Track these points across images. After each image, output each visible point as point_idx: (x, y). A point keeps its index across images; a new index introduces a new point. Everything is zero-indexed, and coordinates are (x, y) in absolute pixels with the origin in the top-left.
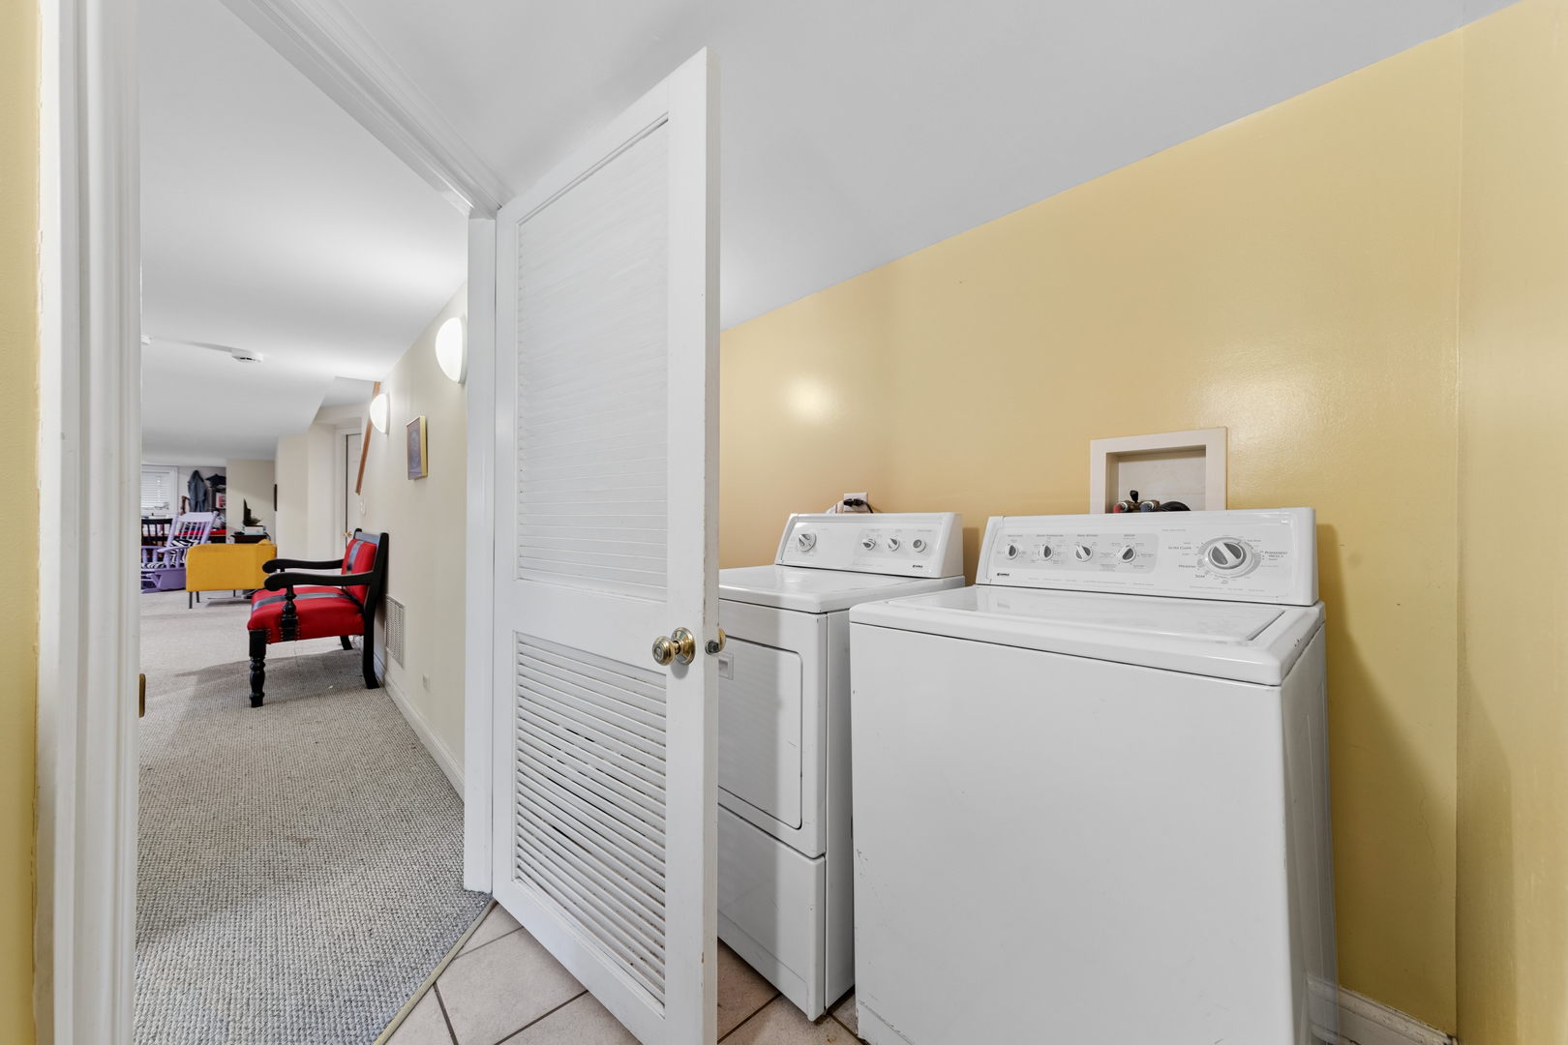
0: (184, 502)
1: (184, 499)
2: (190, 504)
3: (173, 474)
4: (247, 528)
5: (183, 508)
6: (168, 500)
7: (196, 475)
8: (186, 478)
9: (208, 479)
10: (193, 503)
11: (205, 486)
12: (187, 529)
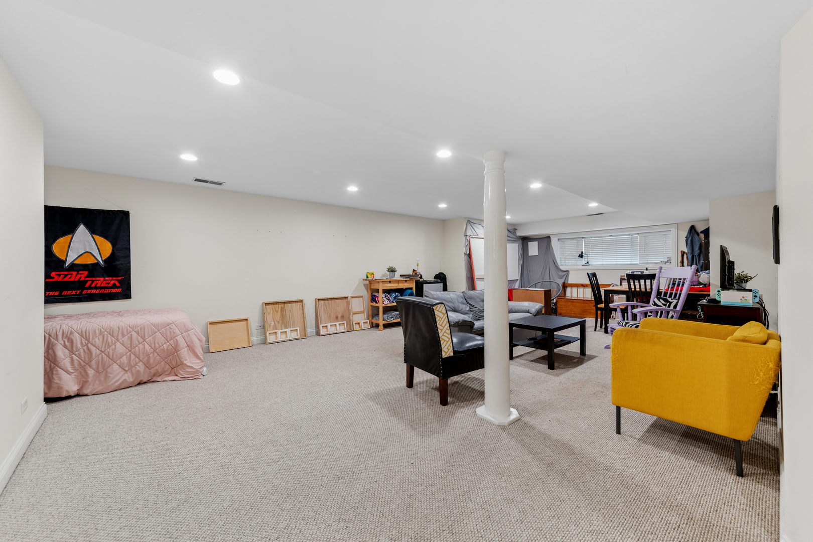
0: (683, 256)
1: (683, 253)
2: (687, 258)
3: (674, 231)
4: (723, 293)
5: (682, 262)
6: (669, 255)
7: (692, 229)
8: (684, 233)
9: (701, 232)
10: (690, 256)
11: (700, 239)
12: (674, 284)
